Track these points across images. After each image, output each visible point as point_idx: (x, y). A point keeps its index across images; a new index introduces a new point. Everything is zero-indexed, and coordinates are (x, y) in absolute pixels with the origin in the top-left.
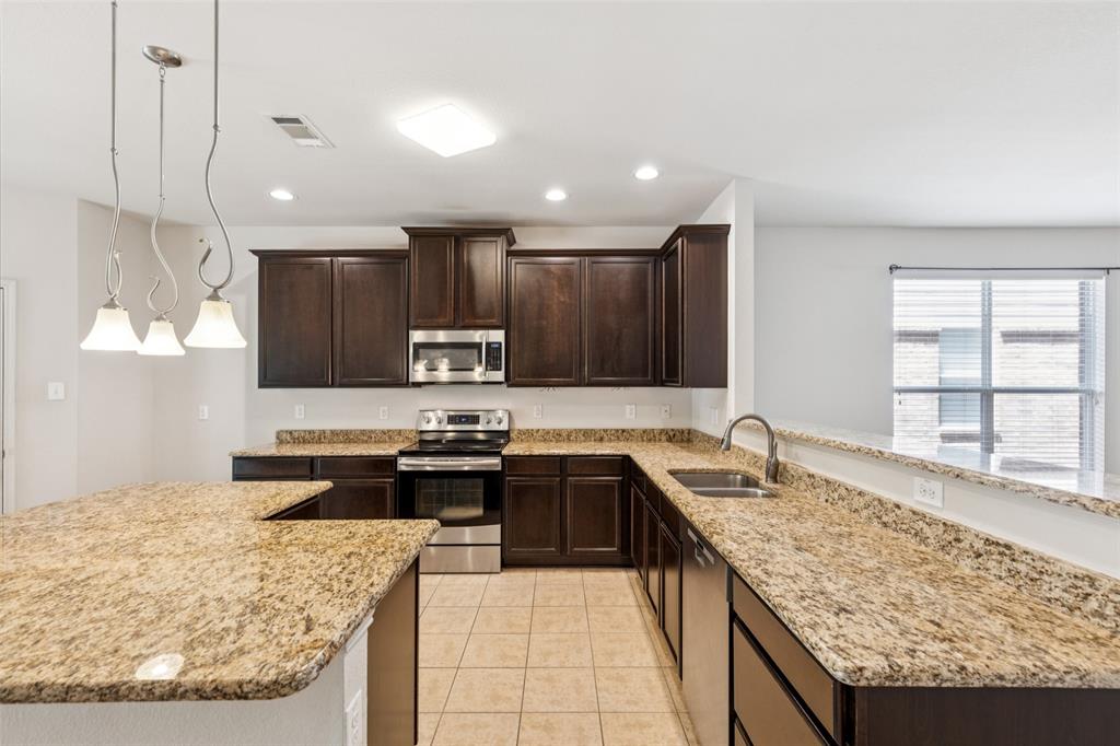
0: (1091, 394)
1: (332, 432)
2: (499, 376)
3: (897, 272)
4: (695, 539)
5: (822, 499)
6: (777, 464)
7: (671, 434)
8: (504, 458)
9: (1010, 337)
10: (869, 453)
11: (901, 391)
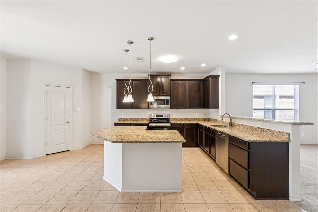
0: (296, 110)
1: (131, 119)
2: (169, 106)
3: (254, 84)
4: (220, 134)
5: (241, 128)
6: (232, 123)
7: (205, 119)
8: (171, 124)
9: (281, 97)
10: (250, 119)
11: (255, 110)
